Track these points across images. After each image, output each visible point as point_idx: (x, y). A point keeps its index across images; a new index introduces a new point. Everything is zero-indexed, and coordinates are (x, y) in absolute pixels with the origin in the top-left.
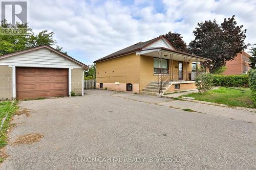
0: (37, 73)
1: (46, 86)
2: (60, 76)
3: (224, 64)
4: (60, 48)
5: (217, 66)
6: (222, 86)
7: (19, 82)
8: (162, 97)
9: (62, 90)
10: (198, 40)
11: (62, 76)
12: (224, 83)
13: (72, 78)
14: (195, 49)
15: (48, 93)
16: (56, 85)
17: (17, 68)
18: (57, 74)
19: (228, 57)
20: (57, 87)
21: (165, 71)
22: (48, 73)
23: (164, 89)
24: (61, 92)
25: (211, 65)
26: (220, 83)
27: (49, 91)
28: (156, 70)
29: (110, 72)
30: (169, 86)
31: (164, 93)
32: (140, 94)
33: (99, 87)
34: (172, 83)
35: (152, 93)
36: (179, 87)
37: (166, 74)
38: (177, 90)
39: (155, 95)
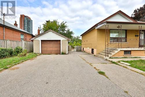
0: (48, 42)
1: (52, 48)
2: (56, 44)
4: (69, 29)
7: (42, 46)
8: (106, 60)
9: (58, 51)
11: (58, 44)
13: (62, 45)
15: (53, 52)
16: (56, 48)
17: (42, 41)
18: (56, 43)
20: (56, 49)
22: (53, 43)
23: (111, 54)
24: (58, 52)
27: (52, 51)
28: (113, 39)
29: (86, 41)
30: (116, 52)
31: (109, 57)
32: (97, 56)
33: (82, 50)
34: (119, 49)
35: (102, 56)
36: (130, 53)
37: (124, 42)
38: (128, 56)
39: (103, 58)
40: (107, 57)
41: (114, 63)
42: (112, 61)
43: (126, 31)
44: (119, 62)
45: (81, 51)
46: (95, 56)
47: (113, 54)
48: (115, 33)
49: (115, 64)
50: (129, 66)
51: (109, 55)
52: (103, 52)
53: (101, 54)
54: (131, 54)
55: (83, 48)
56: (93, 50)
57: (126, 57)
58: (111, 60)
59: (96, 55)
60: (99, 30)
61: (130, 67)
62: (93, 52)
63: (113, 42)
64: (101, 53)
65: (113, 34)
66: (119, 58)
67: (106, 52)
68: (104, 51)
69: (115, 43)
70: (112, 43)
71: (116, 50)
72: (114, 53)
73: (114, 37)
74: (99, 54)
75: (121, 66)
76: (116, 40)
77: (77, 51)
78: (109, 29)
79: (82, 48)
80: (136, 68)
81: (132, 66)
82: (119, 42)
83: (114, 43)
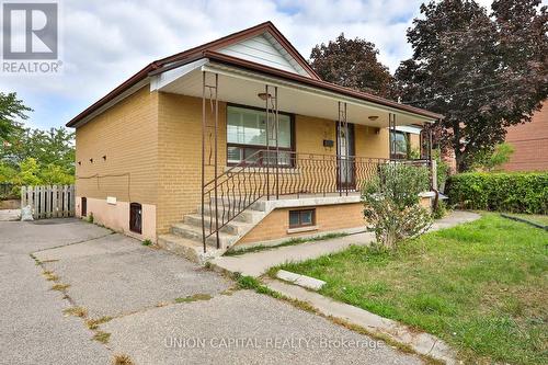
3: (499, 136)
5: (479, 142)
6: (492, 208)
10: (424, 61)
12: (497, 199)
14: (411, 88)
19: (510, 109)
21: (281, 155)
23: (231, 231)
25: (462, 141)
26: (485, 197)
28: (241, 151)
29: (98, 160)
30: (257, 217)
31: (223, 250)
32: (158, 247)
33: (78, 211)
34: (271, 204)
35: (187, 243)
36: (310, 218)
37: (286, 167)
38: (303, 231)
39: (190, 257)
40: (212, 251)
41: (247, 284)
42: (237, 276)
43: (292, 116)
44: (272, 274)
45: (68, 215)
46: (147, 243)
47: (242, 228)
48: (249, 123)
49: (253, 293)
50: (320, 292)
51: (223, 238)
52: (191, 222)
53: (184, 235)
54: (314, 224)
55: (84, 200)
56: (135, 209)
57: (296, 237)
58: (232, 265)
59: (153, 240)
60: (170, 97)
61: (327, 300)
62: (136, 223)
63: (243, 165)
64: (184, 227)
65: (241, 129)
66: (268, 248)
67: (207, 219)
68: (195, 212)
69: (252, 170)
70: (237, 169)
71: (258, 208)
72: (250, 226)
73: (247, 143)
74: (172, 231)
75: (285, 299)
76: (253, 158)
77: (42, 217)
78: (220, 102)
79: (78, 201)
80: (348, 303)
81: (331, 295)
82: (267, 166)
83: (246, 170)
